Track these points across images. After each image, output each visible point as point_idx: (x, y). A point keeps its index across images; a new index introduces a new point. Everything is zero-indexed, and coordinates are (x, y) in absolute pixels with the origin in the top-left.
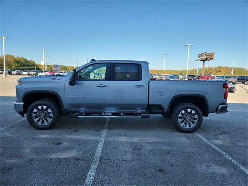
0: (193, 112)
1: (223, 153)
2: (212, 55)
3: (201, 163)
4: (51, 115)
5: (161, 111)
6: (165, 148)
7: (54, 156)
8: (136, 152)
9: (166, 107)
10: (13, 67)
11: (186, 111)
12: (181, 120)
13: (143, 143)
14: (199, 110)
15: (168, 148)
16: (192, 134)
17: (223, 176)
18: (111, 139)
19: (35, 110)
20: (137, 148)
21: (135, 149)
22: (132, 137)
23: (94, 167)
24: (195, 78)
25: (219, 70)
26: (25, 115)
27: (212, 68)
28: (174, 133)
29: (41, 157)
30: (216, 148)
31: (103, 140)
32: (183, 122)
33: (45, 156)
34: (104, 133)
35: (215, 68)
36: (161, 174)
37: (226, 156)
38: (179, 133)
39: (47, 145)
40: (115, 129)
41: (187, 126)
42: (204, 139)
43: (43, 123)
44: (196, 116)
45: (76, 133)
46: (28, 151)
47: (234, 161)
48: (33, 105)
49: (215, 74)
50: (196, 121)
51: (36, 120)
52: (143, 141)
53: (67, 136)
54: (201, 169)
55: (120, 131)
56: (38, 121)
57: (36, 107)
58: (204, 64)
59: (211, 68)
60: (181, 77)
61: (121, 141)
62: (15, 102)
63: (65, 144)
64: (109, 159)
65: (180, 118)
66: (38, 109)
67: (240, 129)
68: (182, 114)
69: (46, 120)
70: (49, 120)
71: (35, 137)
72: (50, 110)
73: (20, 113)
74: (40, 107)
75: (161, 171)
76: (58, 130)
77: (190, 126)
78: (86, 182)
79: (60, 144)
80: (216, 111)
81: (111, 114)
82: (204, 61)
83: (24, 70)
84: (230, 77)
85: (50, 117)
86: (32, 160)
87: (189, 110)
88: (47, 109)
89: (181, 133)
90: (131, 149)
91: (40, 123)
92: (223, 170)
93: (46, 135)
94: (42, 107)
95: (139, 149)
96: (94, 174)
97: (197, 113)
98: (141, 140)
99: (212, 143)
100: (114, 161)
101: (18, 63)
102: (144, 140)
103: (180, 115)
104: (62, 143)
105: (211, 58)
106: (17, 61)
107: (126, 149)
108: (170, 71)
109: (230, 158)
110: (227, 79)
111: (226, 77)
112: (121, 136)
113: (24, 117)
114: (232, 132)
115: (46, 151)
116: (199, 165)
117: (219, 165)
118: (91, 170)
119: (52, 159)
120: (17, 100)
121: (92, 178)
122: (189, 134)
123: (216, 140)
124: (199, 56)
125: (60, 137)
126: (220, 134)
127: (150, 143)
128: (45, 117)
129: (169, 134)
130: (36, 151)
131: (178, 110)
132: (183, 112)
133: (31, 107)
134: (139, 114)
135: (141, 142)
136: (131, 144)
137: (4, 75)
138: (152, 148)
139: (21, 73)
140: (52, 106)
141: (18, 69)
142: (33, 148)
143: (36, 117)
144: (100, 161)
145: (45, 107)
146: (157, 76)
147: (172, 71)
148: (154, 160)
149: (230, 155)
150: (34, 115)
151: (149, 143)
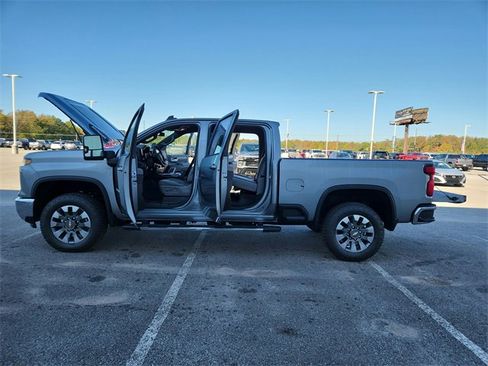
0: (366, 221)
1: (417, 300)
2: (424, 112)
3: (369, 318)
4: (88, 224)
5: (302, 218)
6: (304, 289)
7: (83, 302)
8: (245, 296)
9: (311, 209)
10: (34, 134)
11: (351, 219)
12: (341, 237)
13: (264, 278)
14: (376, 217)
15: (311, 289)
16: (362, 265)
17: (408, 343)
18: (201, 271)
19: (56, 215)
20: (248, 289)
21: (245, 291)
22: (243, 268)
23: (157, 323)
24: (388, 157)
25: (438, 142)
26: (38, 223)
27: (424, 138)
28: (327, 261)
29: (58, 302)
30: (405, 291)
31: (184, 272)
32: (344, 240)
33: (67, 302)
34: (190, 259)
35: (430, 139)
36: (286, 337)
37: (422, 306)
38: (336, 262)
39: (74, 281)
40: (213, 252)
41: (354, 249)
42: (385, 274)
43: (71, 238)
44: (371, 229)
45: (135, 259)
46: (34, 291)
47: (436, 316)
48: (52, 204)
49: (430, 150)
50: (370, 239)
51: (58, 234)
52: (263, 276)
53: (117, 265)
54: (368, 328)
55: (221, 257)
56: (62, 236)
57: (58, 208)
58: (407, 131)
59: (421, 139)
60: (360, 156)
61: (219, 276)
62: (18, 199)
63: (110, 280)
64: (190, 308)
65: (340, 232)
66: (61, 212)
67: (462, 256)
68: (343, 224)
69: (78, 233)
70: (84, 234)
71: (54, 265)
72: (84, 215)
73: (28, 219)
74: (65, 209)
75: (287, 331)
76: (99, 254)
77: (358, 247)
78: (137, 350)
79: (99, 279)
80: (411, 220)
81: (206, 223)
82: (407, 124)
83: (54, 139)
84: (459, 157)
85: (86, 229)
86: (39, 307)
87: (357, 217)
88: (79, 212)
89: (341, 262)
90: (236, 290)
91: (65, 239)
92: (411, 333)
93: (74, 263)
94: (70, 209)
95: (253, 291)
96: (154, 336)
97: (372, 222)
98: (259, 273)
99: (399, 281)
100: (198, 312)
101: (42, 126)
102: (266, 273)
103: (340, 227)
104: (104, 278)
105: (420, 118)
106: (41, 124)
107: (227, 290)
108: (339, 144)
109: (429, 310)
110: (450, 160)
111: (450, 156)
112: (222, 265)
113: (35, 226)
114: (443, 262)
115: (70, 291)
116: (365, 322)
117: (405, 324)
118: (151, 328)
119: (78, 307)
120: (23, 194)
121: (150, 343)
122: (357, 264)
123: (409, 275)
124: (398, 114)
125: (102, 266)
126: (418, 264)
127: (277, 279)
128: (76, 227)
129: (317, 262)
130: (51, 291)
131: (336, 215)
132: (346, 220)
133: (48, 208)
134: (260, 225)
135: (258, 276)
136: (239, 280)
137: (13, 150)
138: (278, 289)
139: (47, 146)
140: (88, 206)
141: (42, 137)
142: (46, 287)
143: (57, 228)
144: (172, 312)
145: (75, 209)
146: (313, 154)
147: (345, 143)
148: (277, 310)
149: (431, 304)
150: (53, 224)
151: (274, 280)
